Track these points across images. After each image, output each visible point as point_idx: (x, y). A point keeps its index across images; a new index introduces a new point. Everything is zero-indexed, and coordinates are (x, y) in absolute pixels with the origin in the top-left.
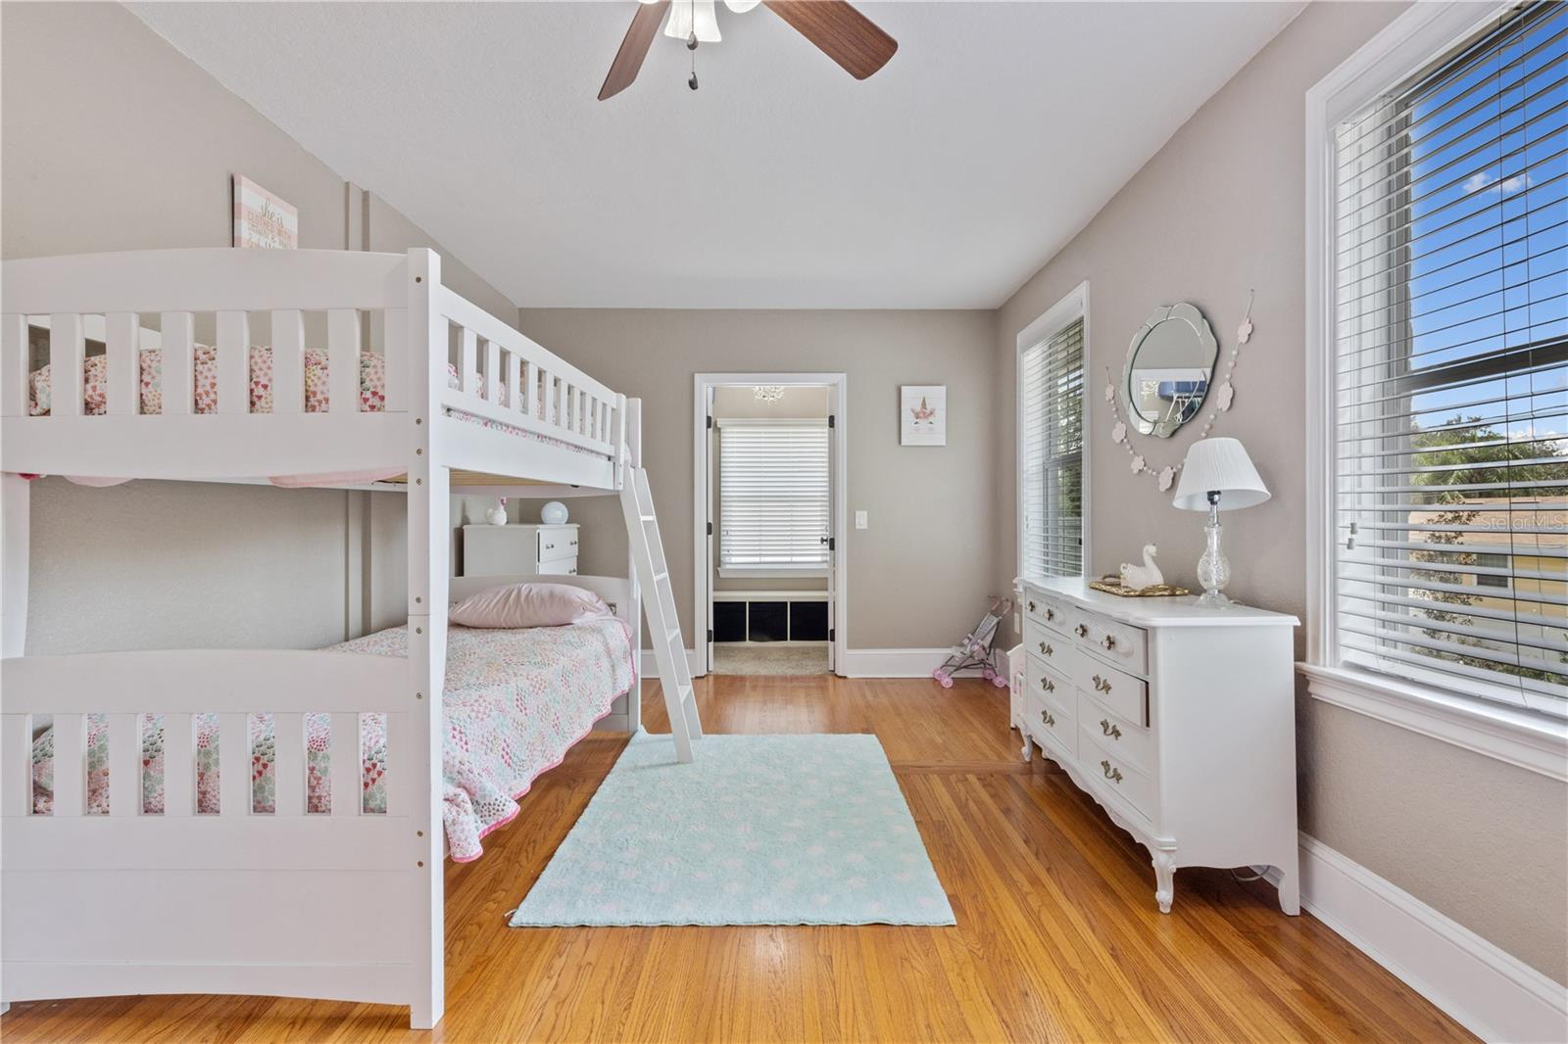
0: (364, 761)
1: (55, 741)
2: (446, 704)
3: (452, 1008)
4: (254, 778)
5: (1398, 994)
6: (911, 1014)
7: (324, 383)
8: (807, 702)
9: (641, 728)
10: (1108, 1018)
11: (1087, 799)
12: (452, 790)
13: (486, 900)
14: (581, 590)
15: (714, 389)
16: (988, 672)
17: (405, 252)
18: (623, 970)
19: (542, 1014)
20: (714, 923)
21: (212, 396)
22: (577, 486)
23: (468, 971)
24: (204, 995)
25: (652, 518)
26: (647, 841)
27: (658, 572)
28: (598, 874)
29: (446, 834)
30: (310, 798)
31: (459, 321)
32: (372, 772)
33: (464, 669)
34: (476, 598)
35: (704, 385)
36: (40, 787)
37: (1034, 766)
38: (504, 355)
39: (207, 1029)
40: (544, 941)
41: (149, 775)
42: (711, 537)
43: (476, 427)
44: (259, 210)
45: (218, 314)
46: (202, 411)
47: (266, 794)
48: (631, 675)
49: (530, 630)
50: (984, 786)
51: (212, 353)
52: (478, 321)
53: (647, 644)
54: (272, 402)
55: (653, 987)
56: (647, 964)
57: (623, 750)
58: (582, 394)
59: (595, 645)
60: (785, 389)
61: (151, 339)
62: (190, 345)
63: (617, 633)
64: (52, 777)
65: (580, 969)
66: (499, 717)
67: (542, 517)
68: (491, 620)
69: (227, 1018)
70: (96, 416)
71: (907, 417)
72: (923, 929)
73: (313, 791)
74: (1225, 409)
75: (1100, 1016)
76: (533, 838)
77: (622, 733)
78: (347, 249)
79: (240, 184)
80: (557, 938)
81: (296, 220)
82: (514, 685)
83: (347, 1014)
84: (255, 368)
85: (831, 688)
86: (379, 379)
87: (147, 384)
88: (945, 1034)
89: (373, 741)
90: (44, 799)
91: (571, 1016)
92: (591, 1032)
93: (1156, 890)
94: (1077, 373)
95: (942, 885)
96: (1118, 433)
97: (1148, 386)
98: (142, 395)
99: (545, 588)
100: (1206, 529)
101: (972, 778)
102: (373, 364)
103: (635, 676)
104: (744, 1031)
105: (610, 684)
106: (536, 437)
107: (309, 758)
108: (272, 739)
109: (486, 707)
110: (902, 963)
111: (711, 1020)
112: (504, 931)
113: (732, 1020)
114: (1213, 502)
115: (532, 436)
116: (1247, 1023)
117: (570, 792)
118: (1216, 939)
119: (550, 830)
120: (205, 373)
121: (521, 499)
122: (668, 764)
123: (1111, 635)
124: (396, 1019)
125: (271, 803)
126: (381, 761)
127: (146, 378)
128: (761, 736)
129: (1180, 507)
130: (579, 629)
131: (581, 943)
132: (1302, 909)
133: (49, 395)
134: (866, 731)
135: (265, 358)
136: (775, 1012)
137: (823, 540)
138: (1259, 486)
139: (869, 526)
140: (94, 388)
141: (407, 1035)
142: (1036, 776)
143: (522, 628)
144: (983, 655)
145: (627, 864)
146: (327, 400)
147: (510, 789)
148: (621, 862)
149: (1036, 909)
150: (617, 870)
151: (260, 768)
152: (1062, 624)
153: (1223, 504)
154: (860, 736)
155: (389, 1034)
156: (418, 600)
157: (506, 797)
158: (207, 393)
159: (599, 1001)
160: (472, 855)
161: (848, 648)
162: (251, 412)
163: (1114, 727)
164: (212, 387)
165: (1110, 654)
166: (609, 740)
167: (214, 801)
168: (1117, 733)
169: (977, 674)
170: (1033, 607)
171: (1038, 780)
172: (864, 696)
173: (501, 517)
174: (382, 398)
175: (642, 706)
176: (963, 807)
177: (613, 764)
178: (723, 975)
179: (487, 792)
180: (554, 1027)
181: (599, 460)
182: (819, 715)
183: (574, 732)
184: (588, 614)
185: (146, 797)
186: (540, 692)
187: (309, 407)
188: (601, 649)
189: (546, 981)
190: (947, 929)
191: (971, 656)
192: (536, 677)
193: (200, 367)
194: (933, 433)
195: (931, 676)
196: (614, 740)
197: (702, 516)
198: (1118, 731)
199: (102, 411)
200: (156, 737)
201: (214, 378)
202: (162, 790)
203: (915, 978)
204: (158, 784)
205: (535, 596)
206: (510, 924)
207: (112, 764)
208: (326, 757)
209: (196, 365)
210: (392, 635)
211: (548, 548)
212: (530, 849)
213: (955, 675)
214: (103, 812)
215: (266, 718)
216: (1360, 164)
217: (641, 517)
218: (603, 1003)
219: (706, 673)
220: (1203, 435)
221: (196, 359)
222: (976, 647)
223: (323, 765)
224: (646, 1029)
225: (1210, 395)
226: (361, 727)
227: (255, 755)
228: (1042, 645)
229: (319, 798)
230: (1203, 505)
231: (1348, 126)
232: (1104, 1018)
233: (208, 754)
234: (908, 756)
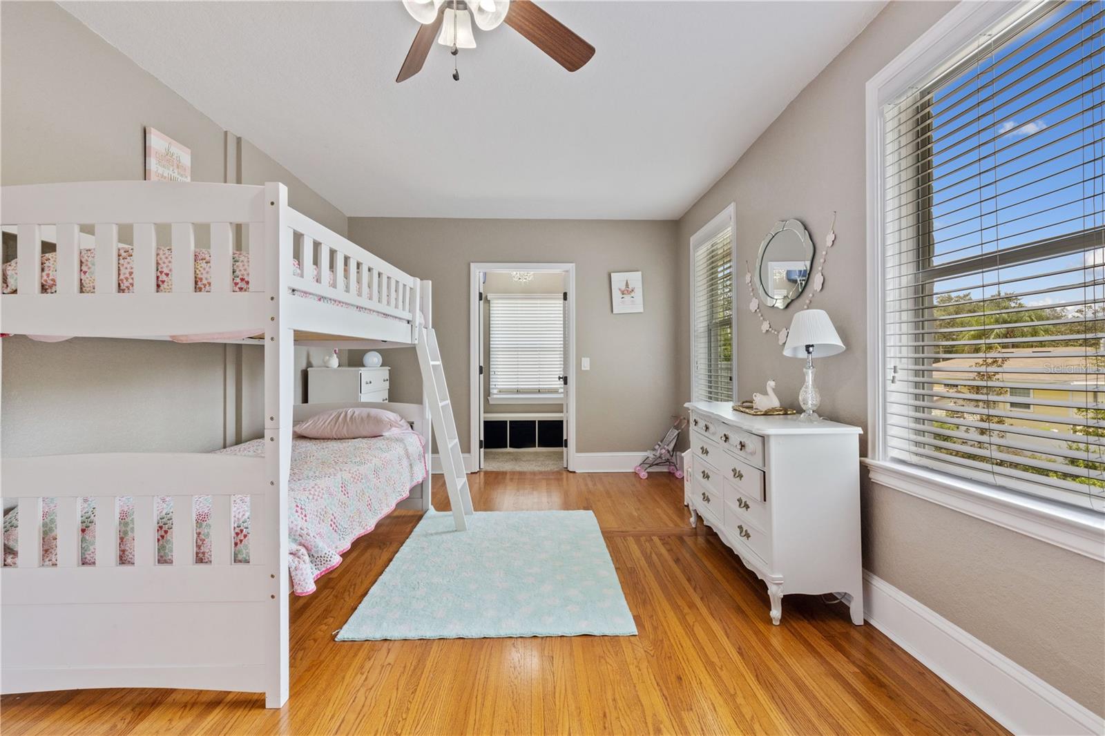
0: (235, 528)
1: (19, 517)
2: (291, 489)
3: (295, 693)
4: (158, 540)
5: (922, 674)
6: (603, 692)
7: (207, 273)
8: (547, 489)
9: (431, 508)
10: (732, 692)
11: (729, 551)
12: (295, 547)
13: (320, 624)
14: (389, 412)
15: (485, 274)
16: (672, 467)
17: (263, 185)
18: (412, 667)
19: (355, 698)
20: (475, 636)
21: (130, 281)
22: (385, 341)
23: (306, 670)
24: (124, 689)
25: (439, 363)
26: (432, 583)
27: (442, 400)
28: (397, 605)
29: (290, 577)
30: (197, 553)
31: (300, 230)
32: (240, 535)
33: (306, 466)
34: (316, 418)
35: (477, 271)
36: (9, 548)
37: (698, 530)
38: (333, 253)
39: (125, 711)
40: (359, 650)
41: (85, 539)
42: (482, 376)
43: (313, 302)
44: (164, 151)
45: (134, 225)
46: (123, 291)
47: (167, 551)
48: (424, 471)
49: (353, 440)
50: (663, 544)
51: (131, 251)
52: (313, 230)
53: (435, 450)
54: (171, 285)
55: (432, 678)
56: (429, 664)
57: (418, 523)
58: (388, 278)
59: (398, 450)
60: (534, 274)
61: (88, 241)
62: (115, 245)
63: (414, 442)
64: (17, 541)
65: (382, 668)
66: (329, 499)
67: (364, 363)
68: (326, 434)
69: (138, 704)
70: (49, 295)
71: (616, 294)
72: (615, 639)
73: (200, 548)
74: (819, 290)
75: (727, 690)
76: (354, 583)
77: (418, 511)
78: (225, 182)
79: (150, 133)
80: (368, 647)
81: (190, 158)
82: (340, 477)
83: (223, 700)
84: (160, 262)
85: (565, 480)
86: (245, 270)
87: (85, 273)
88: (624, 704)
89: (241, 514)
90: (11, 556)
91: (376, 698)
92: (389, 708)
93: (770, 610)
94: (728, 265)
95: (630, 609)
96: (753, 306)
97: (780, 273)
98: (81, 280)
99: (365, 411)
100: (805, 370)
101: (655, 539)
102: (241, 259)
103: (427, 472)
104: (492, 705)
105: (409, 478)
106: (355, 308)
107: (197, 526)
108: (171, 514)
109: (320, 492)
110: (599, 660)
111: (470, 698)
112: (332, 643)
113: (484, 698)
114: (809, 352)
115: (352, 307)
116: (822, 694)
117: (381, 551)
118: (808, 641)
119: (366, 577)
120: (125, 265)
121: (349, 350)
122: (448, 532)
123: (742, 441)
124: (254, 703)
125: (170, 557)
126: (247, 528)
127: (84, 268)
128: (514, 512)
129: (788, 355)
130: (388, 439)
131: (384, 650)
132: (865, 621)
133: (16, 280)
134: (586, 508)
135: (167, 255)
136: (513, 692)
137: (560, 378)
138: (838, 342)
139: (590, 368)
140: (48, 275)
141: (263, 712)
142: (699, 537)
143: (348, 439)
144: (668, 456)
145: (418, 599)
146: (210, 284)
147: (336, 548)
148: (414, 597)
149: (691, 624)
150: (410, 603)
151: (163, 533)
152: (714, 434)
153: (816, 354)
154: (582, 512)
155: (251, 712)
156: (272, 419)
157: (333, 552)
158: (127, 279)
159: (395, 688)
160: (309, 590)
161: (577, 452)
162: (157, 291)
163: (745, 502)
164: (130, 275)
165: (742, 453)
166: (409, 516)
167: (131, 556)
168: (747, 506)
169: (665, 469)
170: (696, 422)
171: (701, 540)
172: (586, 485)
173: (334, 362)
174: (247, 283)
175: (432, 493)
176: (648, 558)
177: (411, 532)
178: (479, 669)
179: (319, 548)
180: (363, 706)
181: (401, 323)
182: (556, 498)
183: (382, 510)
184: (393, 429)
185: (83, 554)
186: (358, 482)
187: (197, 289)
188: (402, 452)
189: (359, 675)
190: (631, 638)
191: (660, 457)
192: (356, 472)
193: (122, 261)
194: (635, 304)
195: (633, 471)
196: (412, 516)
197: (476, 361)
198: (747, 505)
199: (53, 291)
200: (90, 513)
201: (132, 268)
202: (95, 549)
203: (607, 669)
204: (91, 545)
205: (357, 417)
206: (336, 639)
207: (60, 532)
208: (209, 526)
209: (119, 260)
210: (257, 444)
211: (367, 383)
212: (351, 590)
213: (649, 470)
214: (53, 565)
215: (167, 499)
216: (900, 131)
217: (431, 362)
218: (397, 689)
219: (478, 470)
220: (805, 307)
221: (119, 256)
222: (663, 451)
223: (206, 531)
224: (426, 705)
225: (810, 280)
226: (233, 505)
227: (159, 525)
228: (702, 448)
229: (204, 553)
230: (802, 354)
231: (891, 106)
232: (729, 693)
233: (126, 524)
234: (613, 525)
